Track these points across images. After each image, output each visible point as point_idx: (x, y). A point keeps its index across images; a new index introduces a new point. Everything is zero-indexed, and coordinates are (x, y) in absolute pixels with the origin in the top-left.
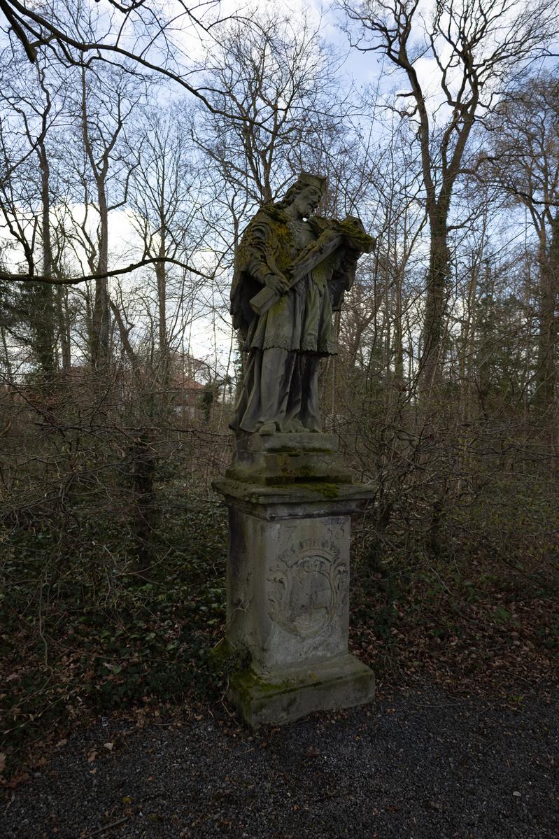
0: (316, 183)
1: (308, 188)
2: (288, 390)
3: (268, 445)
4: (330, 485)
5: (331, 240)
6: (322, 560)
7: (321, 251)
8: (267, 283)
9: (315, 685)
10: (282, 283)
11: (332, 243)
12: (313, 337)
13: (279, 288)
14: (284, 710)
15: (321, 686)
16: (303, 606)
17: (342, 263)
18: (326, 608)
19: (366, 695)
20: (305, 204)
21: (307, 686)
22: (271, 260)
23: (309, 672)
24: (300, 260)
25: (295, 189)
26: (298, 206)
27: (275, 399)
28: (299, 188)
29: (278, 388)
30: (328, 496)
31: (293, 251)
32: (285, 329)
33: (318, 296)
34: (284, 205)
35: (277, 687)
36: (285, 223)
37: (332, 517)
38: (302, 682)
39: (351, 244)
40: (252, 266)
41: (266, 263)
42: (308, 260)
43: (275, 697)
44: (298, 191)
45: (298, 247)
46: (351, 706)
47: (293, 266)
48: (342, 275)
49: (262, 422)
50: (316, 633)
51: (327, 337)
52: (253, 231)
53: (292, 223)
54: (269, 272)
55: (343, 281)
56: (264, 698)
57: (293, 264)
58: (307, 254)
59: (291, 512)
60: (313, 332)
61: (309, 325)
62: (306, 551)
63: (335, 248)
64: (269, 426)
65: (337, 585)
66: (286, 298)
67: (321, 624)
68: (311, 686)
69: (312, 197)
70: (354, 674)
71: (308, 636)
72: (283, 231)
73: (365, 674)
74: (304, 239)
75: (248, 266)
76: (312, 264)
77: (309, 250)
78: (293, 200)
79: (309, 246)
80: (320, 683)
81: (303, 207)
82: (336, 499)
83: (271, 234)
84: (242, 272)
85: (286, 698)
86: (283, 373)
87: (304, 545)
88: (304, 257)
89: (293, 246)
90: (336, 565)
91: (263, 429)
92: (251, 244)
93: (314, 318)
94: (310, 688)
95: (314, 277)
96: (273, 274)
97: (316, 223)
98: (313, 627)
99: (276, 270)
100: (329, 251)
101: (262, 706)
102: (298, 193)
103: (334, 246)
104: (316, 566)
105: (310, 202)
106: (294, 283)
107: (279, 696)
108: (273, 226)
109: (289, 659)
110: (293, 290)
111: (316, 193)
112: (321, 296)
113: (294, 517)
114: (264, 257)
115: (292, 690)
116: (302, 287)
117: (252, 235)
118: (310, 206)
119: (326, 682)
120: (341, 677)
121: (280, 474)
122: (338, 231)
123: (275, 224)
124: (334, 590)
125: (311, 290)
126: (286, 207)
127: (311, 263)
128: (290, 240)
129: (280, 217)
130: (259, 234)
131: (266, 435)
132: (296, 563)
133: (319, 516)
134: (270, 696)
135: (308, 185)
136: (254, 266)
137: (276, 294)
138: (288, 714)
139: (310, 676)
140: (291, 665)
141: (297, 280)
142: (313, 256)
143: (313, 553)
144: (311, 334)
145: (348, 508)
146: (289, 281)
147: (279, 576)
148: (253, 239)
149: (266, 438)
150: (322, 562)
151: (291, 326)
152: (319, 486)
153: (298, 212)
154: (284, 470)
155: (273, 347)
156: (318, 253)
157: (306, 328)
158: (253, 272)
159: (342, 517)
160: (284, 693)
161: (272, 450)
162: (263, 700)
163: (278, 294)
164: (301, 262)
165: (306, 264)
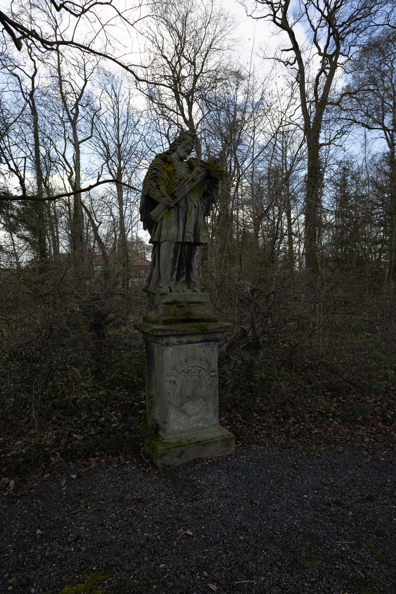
0: (190, 138)
1: (185, 141)
2: (176, 267)
3: (164, 301)
4: (203, 324)
5: (199, 173)
6: (200, 369)
7: (193, 180)
8: (160, 202)
9: (196, 443)
10: (169, 201)
11: (200, 175)
12: (190, 234)
13: (167, 205)
14: (177, 457)
15: (200, 443)
16: (188, 396)
17: (208, 186)
18: (203, 398)
19: (230, 449)
20: (183, 151)
21: (192, 443)
22: (163, 188)
23: (194, 436)
24: (180, 187)
25: (176, 142)
26: (179, 153)
27: (168, 273)
28: (179, 142)
29: (170, 266)
30: (202, 330)
31: (177, 181)
32: (172, 229)
33: (193, 208)
35: (173, 444)
36: (171, 164)
37: (205, 343)
38: (189, 441)
39: (213, 175)
40: (151, 191)
41: (159, 189)
42: (185, 186)
43: (172, 450)
45: (180, 178)
46: (220, 455)
47: (176, 191)
48: (210, 194)
49: (161, 287)
50: (197, 413)
51: (200, 233)
52: (152, 170)
53: (177, 163)
54: (161, 195)
55: (211, 198)
56: (165, 450)
57: (175, 189)
58: (184, 183)
59: (179, 340)
60: (191, 231)
61: (188, 227)
62: (190, 363)
64: (165, 289)
65: (210, 384)
66: (173, 211)
67: (200, 408)
68: (194, 443)
69: (187, 147)
70: (221, 437)
71: (192, 414)
72: (170, 169)
73: (228, 437)
74: (184, 173)
75: (149, 191)
77: (186, 180)
78: (176, 149)
79: (186, 178)
80: (200, 442)
81: (182, 153)
82: (206, 332)
83: (162, 171)
84: (146, 196)
85: (178, 450)
86: (172, 256)
87: (188, 359)
88: (183, 185)
89: (176, 178)
90: (208, 372)
91: (162, 291)
92: (150, 178)
93: (191, 222)
94: (194, 444)
95: (191, 197)
96: (163, 196)
97: (191, 162)
98: (196, 409)
99: (165, 193)
100: (199, 180)
101: (164, 455)
102: (178, 145)
103: (202, 177)
104: (196, 372)
106: (177, 201)
107: (174, 449)
108: (164, 166)
109: (181, 428)
110: (177, 205)
111: (190, 144)
112: (195, 207)
113: (181, 343)
114: (158, 186)
115: (182, 446)
116: (183, 203)
117: (151, 172)
118: (186, 152)
119: (204, 441)
120: (214, 439)
121: (172, 318)
122: (204, 167)
123: (165, 164)
124: (208, 387)
125: (189, 205)
126: (172, 153)
127: (187, 188)
128: (175, 174)
129: (169, 160)
130: (155, 172)
131: (163, 295)
132: (183, 371)
133: (197, 342)
134: (169, 449)
135: (184, 140)
137: (165, 209)
138: (180, 459)
139: (194, 438)
140: (182, 432)
141: (179, 199)
142: (188, 184)
143: (194, 364)
144: (189, 232)
145: (215, 337)
146: (173, 201)
147: (173, 378)
148: (152, 175)
149: (163, 296)
150: (200, 370)
151: (176, 228)
152: (196, 324)
153: (180, 156)
154: (174, 315)
155: (165, 241)
156: (192, 182)
157: (186, 228)
158: (152, 195)
159: (212, 343)
160: (177, 447)
161: (167, 303)
162: (165, 451)
163: (167, 208)
164: (181, 188)
165: (184, 189)
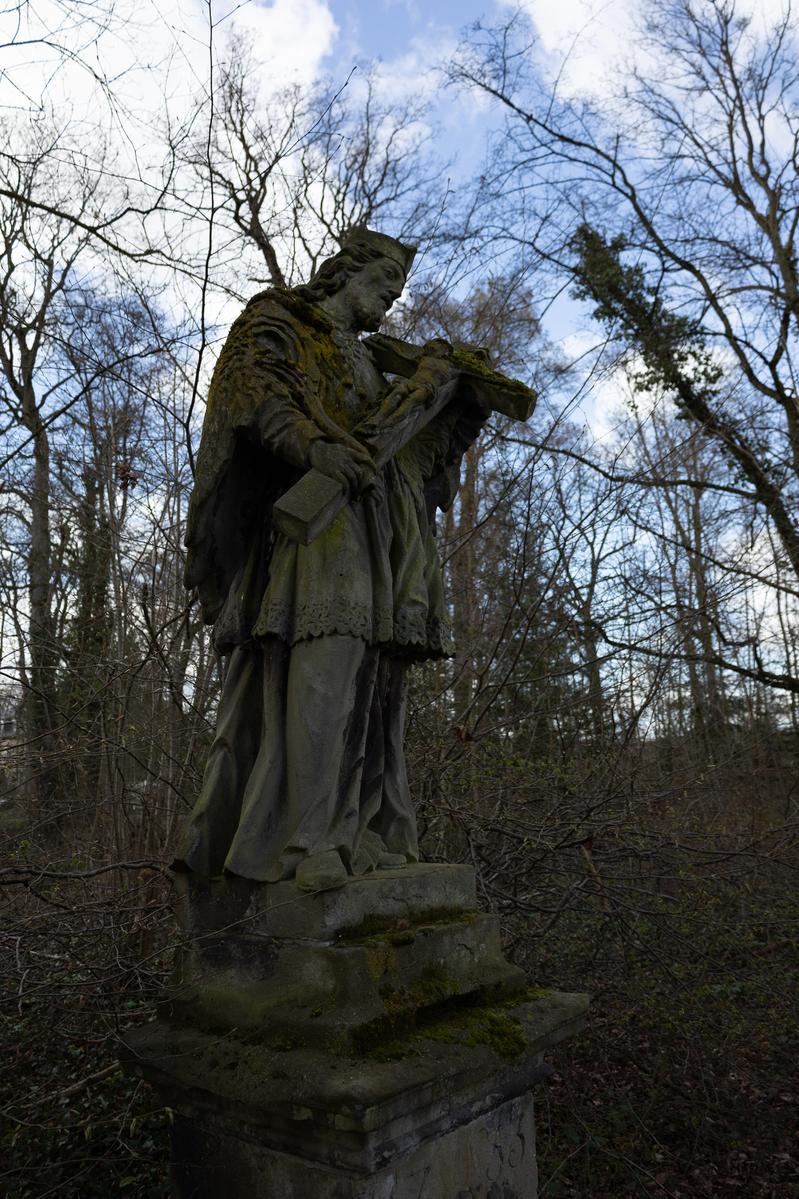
0: (397, 254)
1: (379, 262)
2: (362, 754)
3: (332, 921)
4: (495, 1014)
5: (443, 382)
7: (427, 402)
8: (315, 459)
10: (359, 462)
12: (418, 610)
13: (352, 474)
20: (374, 295)
24: (386, 416)
25: (347, 258)
26: (356, 298)
27: (332, 781)
28: (359, 259)
29: (339, 746)
32: (357, 585)
33: (413, 511)
34: (319, 293)
36: (327, 332)
37: (498, 1109)
40: (269, 415)
41: (308, 412)
42: (402, 418)
44: (357, 264)
47: (373, 427)
49: (303, 851)
51: (437, 613)
52: (256, 335)
53: (340, 334)
54: (319, 432)
55: (438, 488)
57: (371, 422)
58: (399, 404)
60: (419, 598)
61: (407, 580)
63: (446, 402)
64: (322, 864)
72: (324, 349)
75: (258, 413)
76: (410, 429)
77: (404, 396)
78: (343, 284)
79: (401, 388)
83: (300, 349)
86: (352, 706)
88: (391, 412)
91: (310, 874)
92: (258, 364)
93: (414, 562)
95: (402, 467)
96: (329, 439)
99: (334, 428)
100: (439, 406)
102: (357, 270)
103: (445, 398)
105: (384, 292)
108: (303, 334)
112: (417, 510)
114: (299, 398)
117: (254, 344)
121: (380, 1007)
126: (324, 299)
127: (409, 425)
128: (344, 372)
129: (316, 316)
130: (271, 346)
133: (480, 1113)
135: (379, 255)
136: (276, 415)
137: (343, 491)
142: (412, 412)
144: (415, 603)
145: (530, 1068)
146: (375, 461)
148: (259, 354)
151: (370, 581)
152: (474, 1023)
154: (386, 992)
155: (335, 632)
156: (422, 407)
157: (401, 586)
158: (271, 431)
159: (517, 1100)
161: (346, 934)
163: (348, 492)
164: (389, 421)
165: (401, 426)
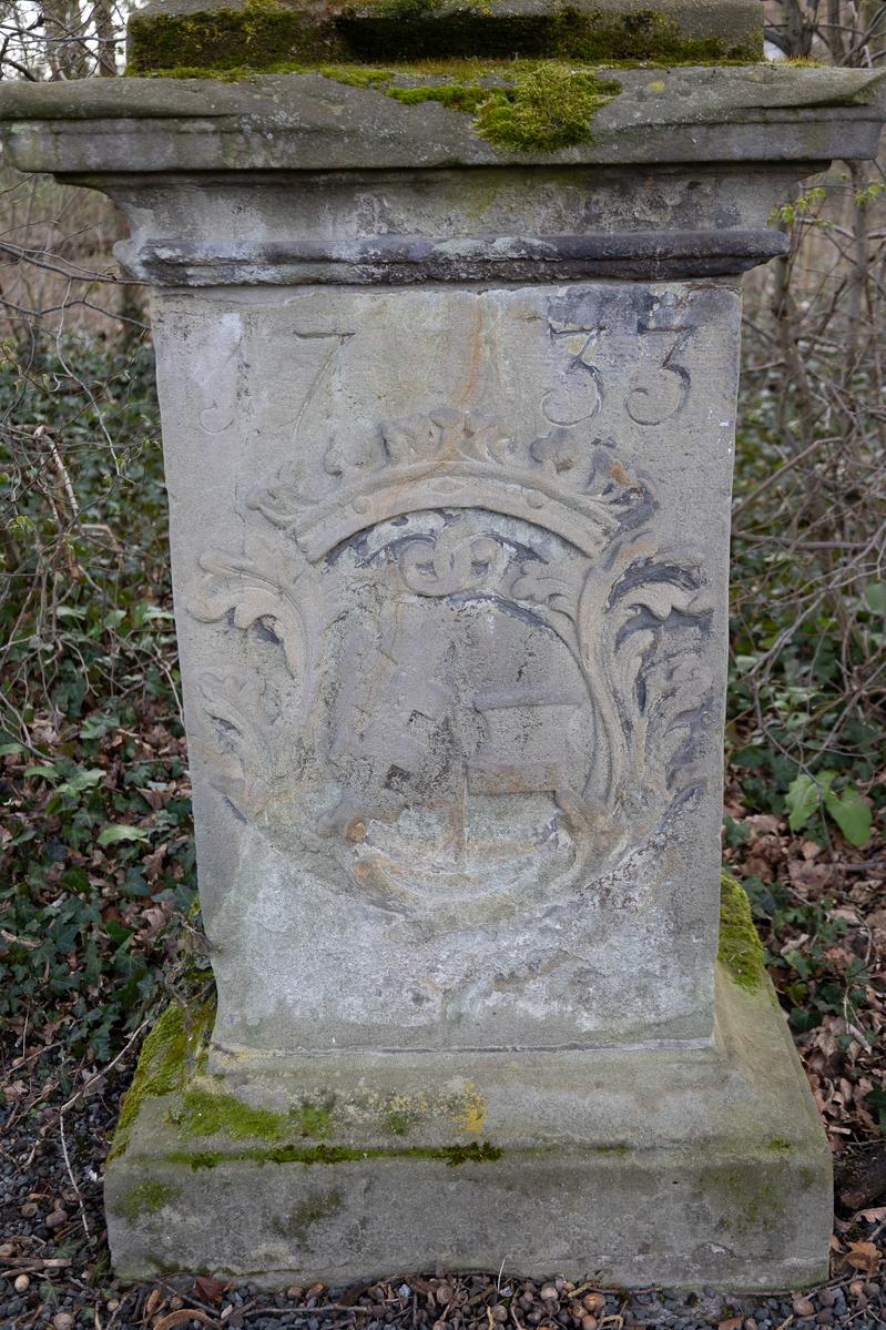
6: (524, 536)
9: (457, 1155)
14: (277, 1229)
15: (486, 1166)
16: (395, 771)
18: (554, 797)
19: (771, 1256)
21: (419, 1152)
23: (457, 1085)
35: (262, 1123)
37: (596, 287)
38: (398, 1125)
43: (224, 1170)
46: (676, 1283)
50: (499, 915)
56: (175, 1158)
59: (289, 237)
62: (415, 478)
65: (628, 689)
67: (530, 875)
68: (435, 1154)
70: (704, 1143)
71: (452, 921)
73: (770, 1157)
80: (491, 1153)
82: (574, 155)
85: (286, 1186)
87: (399, 441)
90: (618, 572)
94: (425, 1164)
98: (483, 880)
101: (158, 1195)
104: (480, 566)
107: (248, 1168)
109: (354, 1008)
113: (315, 271)
115: (330, 1156)
119: (528, 1151)
120: (622, 1148)
124: (607, 708)
132: (356, 539)
133: (489, 272)
134: (204, 1161)
138: (303, 1248)
139: (454, 1106)
140: (367, 1036)
143: (463, 492)
145: (707, 227)
147: (252, 601)
150: (527, 553)
152: (479, 75)
159: (674, 290)
160: (278, 1158)
162: (163, 1171)
